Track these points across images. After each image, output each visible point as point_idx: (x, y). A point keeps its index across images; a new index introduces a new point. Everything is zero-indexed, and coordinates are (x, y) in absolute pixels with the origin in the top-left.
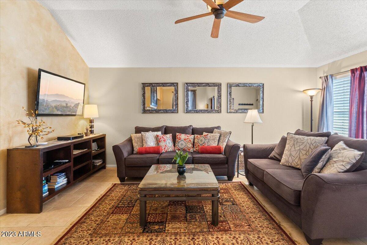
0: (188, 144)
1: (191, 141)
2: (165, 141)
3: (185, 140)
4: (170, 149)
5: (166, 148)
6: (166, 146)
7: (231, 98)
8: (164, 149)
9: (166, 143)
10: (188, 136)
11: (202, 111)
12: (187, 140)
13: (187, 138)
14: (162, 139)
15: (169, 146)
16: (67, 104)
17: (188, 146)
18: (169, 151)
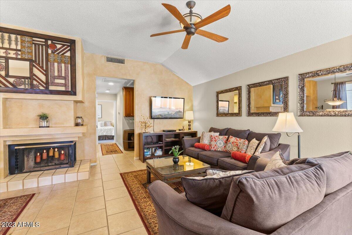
0: (234, 147)
1: (237, 145)
2: (216, 141)
3: (233, 143)
4: (220, 149)
5: (216, 148)
6: (216, 145)
7: (304, 95)
8: (214, 148)
9: (217, 143)
10: (237, 140)
11: (264, 115)
12: (235, 144)
13: (236, 141)
14: (214, 139)
15: (219, 146)
16: (168, 113)
17: (234, 149)
18: (218, 150)
